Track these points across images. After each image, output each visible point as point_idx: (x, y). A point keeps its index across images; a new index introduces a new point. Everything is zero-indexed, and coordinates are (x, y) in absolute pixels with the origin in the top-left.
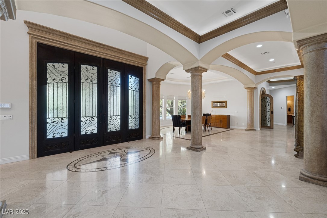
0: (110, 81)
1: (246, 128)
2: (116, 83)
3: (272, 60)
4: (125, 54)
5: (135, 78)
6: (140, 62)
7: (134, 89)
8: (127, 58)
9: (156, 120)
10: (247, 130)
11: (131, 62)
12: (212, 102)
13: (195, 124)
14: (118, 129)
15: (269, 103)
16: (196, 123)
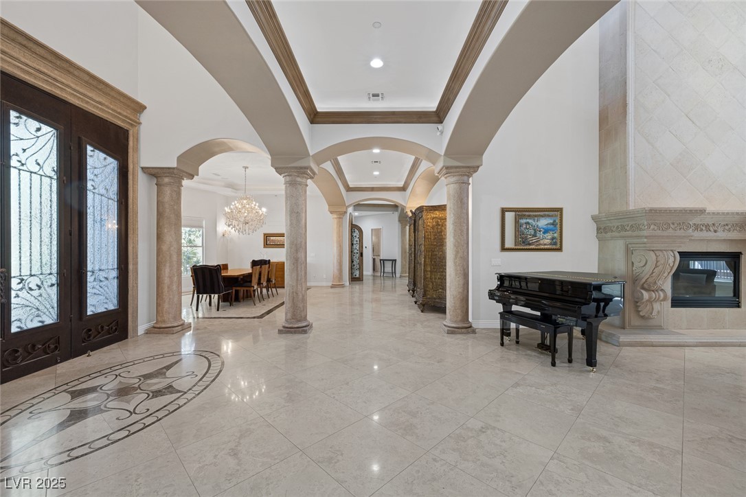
0: (17, 155)
1: (330, 284)
2: (38, 164)
3: (376, 173)
4: (74, 75)
5: (105, 159)
6: (120, 113)
7: (103, 191)
8: (81, 90)
9: (172, 282)
10: (333, 286)
11: (94, 106)
12: (265, 234)
13: (297, 280)
14: (50, 318)
15: (358, 240)
16: (299, 278)
